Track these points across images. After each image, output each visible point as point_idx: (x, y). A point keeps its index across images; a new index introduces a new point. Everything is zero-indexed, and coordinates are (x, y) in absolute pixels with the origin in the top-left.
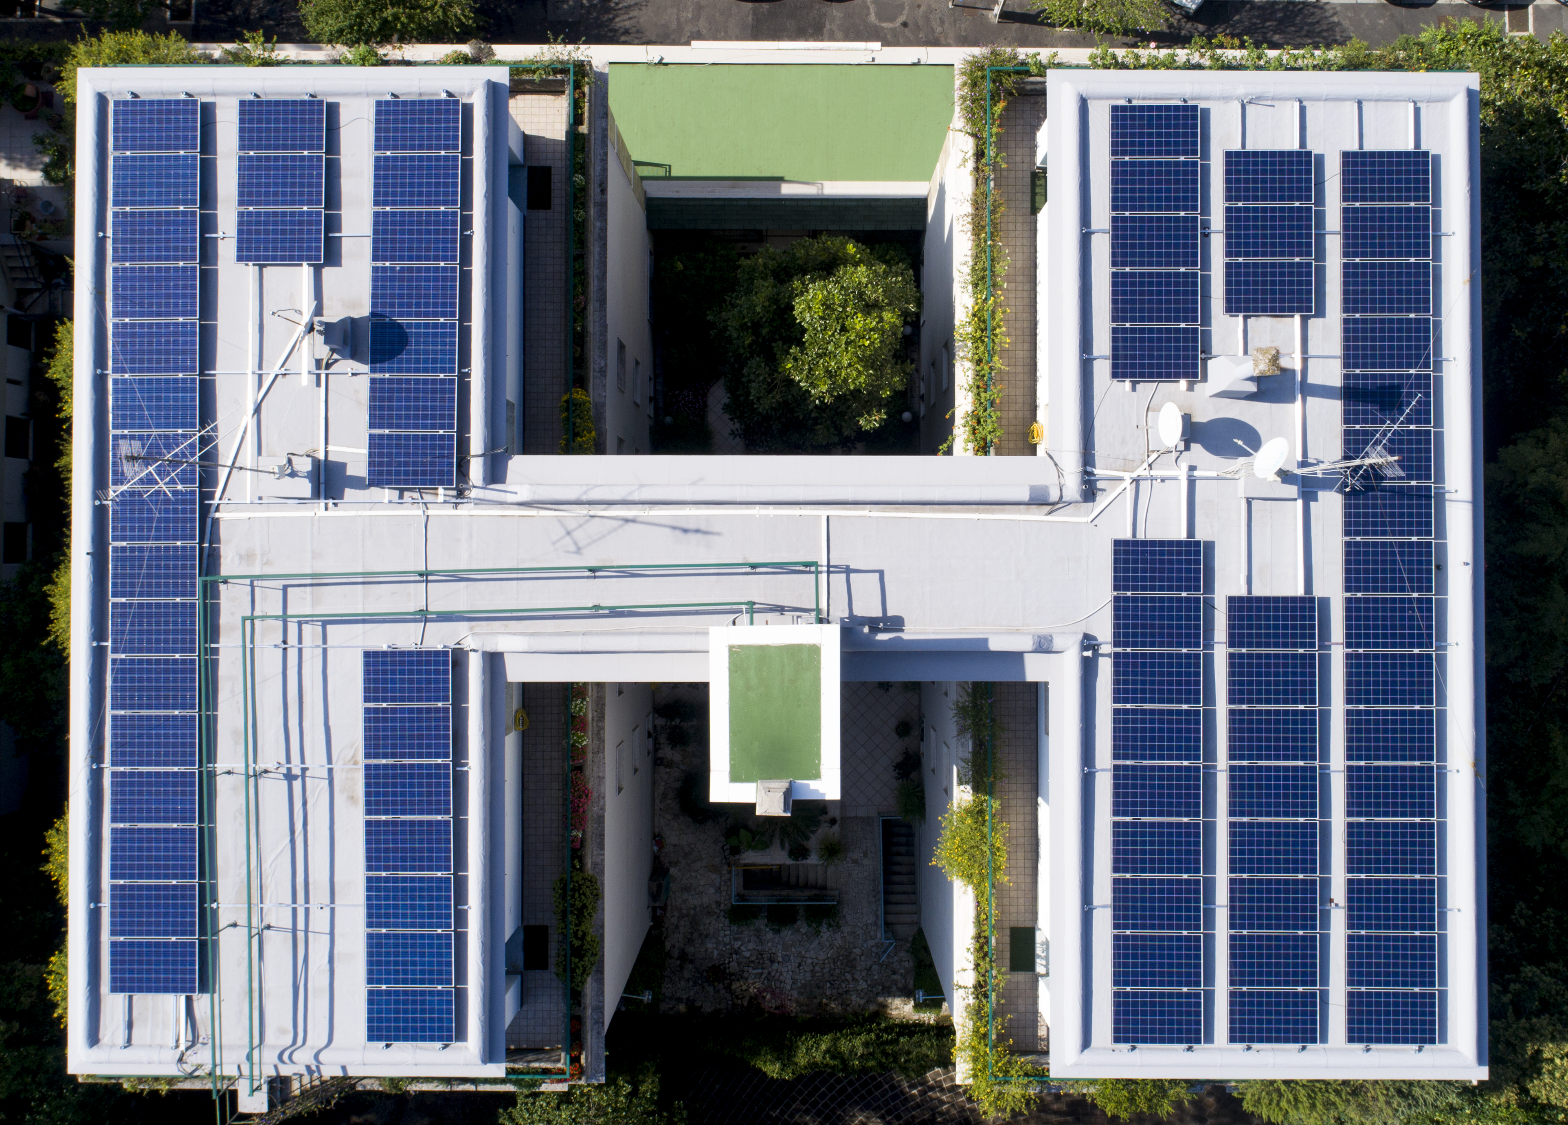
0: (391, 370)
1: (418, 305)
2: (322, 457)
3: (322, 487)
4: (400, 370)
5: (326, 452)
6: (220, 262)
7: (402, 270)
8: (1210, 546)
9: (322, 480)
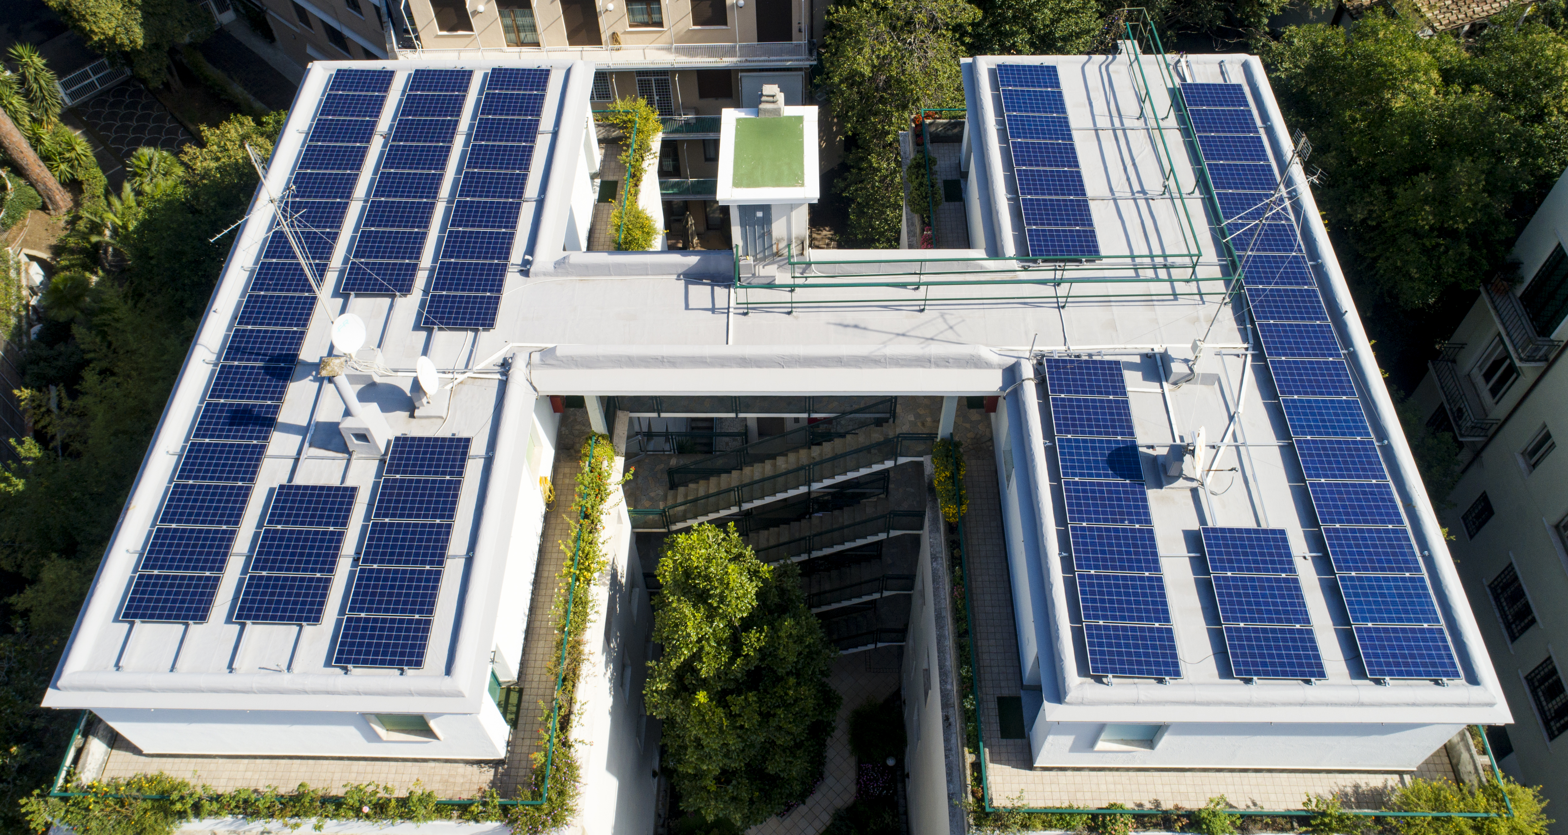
0: (1117, 442)
1: (1102, 492)
2: (1165, 384)
3: (1160, 363)
4: (1109, 442)
5: (1162, 387)
6: (1302, 534)
7: (1122, 521)
8: (417, 327)
9: (1161, 369)
